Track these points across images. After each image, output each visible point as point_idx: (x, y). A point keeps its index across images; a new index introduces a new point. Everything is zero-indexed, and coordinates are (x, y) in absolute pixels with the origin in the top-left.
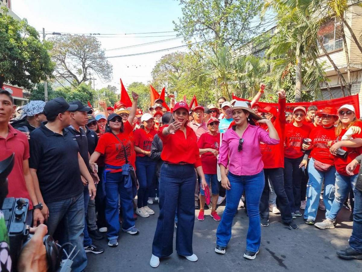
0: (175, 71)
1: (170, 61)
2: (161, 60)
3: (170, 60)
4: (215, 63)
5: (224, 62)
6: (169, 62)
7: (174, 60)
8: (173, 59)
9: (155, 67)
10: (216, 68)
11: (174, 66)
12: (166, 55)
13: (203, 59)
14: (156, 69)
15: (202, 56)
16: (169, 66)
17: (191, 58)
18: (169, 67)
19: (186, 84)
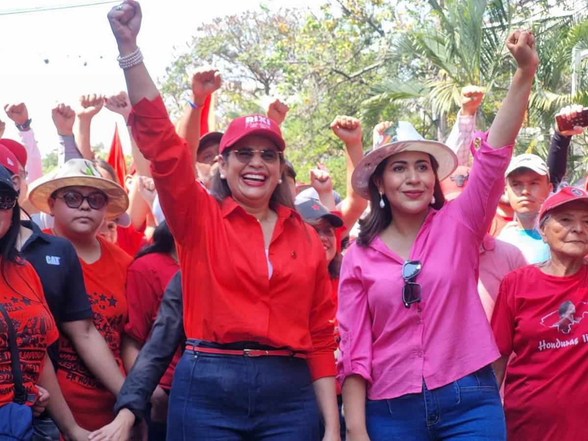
0: (258, 90)
1: (234, 45)
2: (194, 38)
3: (236, 40)
4: (434, 47)
5: (476, 45)
6: (232, 49)
7: (251, 42)
8: (248, 37)
9: (168, 69)
10: (442, 72)
11: (253, 69)
12: (218, 21)
13: (382, 33)
14: (171, 77)
15: (376, 22)
16: (231, 66)
17: (331, 29)
18: (230, 71)
19: (305, 142)
